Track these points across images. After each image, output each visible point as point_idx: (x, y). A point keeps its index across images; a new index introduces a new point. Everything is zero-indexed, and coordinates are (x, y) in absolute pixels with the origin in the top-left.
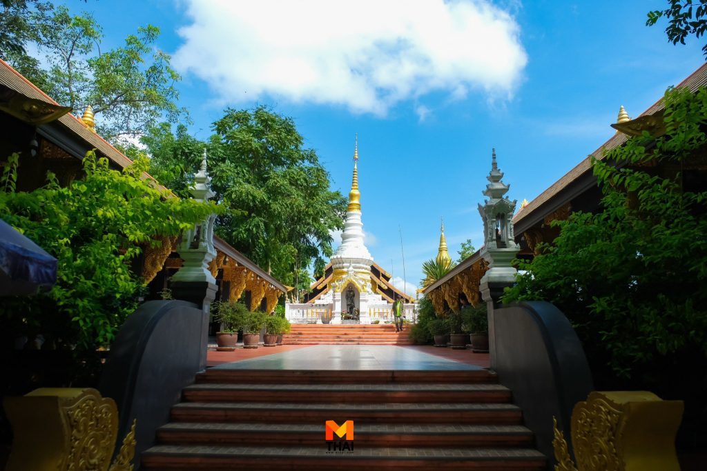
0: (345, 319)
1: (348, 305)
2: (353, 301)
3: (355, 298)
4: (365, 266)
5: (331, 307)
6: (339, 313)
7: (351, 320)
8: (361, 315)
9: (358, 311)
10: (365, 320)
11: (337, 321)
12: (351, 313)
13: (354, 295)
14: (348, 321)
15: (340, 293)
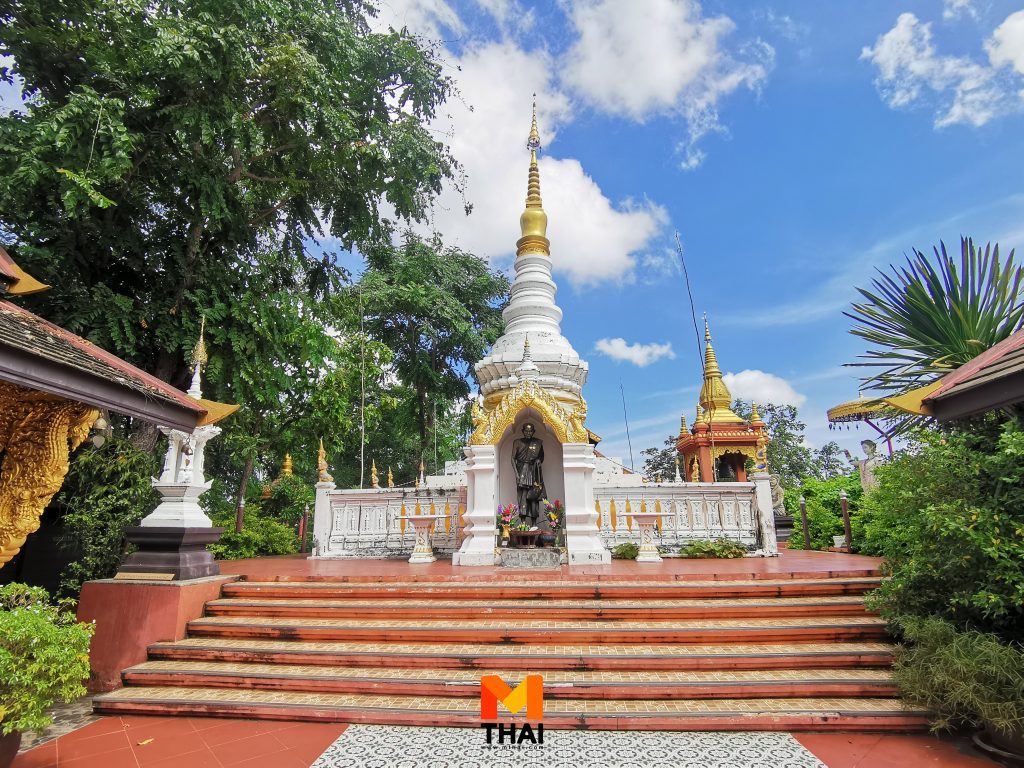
0: (511, 544)
1: (521, 489)
2: (538, 475)
3: (547, 466)
4: (567, 383)
5: (462, 497)
6: (488, 521)
7: (534, 552)
8: (569, 528)
9: (559, 509)
10: (586, 548)
11: (480, 549)
12: (534, 520)
13: (541, 455)
14: (520, 553)
15: (492, 448)
